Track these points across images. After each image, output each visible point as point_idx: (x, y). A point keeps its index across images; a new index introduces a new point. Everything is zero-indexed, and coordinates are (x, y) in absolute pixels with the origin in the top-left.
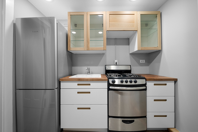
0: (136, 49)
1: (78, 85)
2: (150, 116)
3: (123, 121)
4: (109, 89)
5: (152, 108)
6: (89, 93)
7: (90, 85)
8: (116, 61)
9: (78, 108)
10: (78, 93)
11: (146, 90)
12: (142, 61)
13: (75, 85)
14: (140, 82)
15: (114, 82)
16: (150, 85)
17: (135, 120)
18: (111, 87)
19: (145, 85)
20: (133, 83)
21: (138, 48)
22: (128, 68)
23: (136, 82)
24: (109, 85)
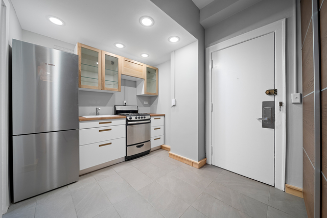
0: (143, 93)
1: (100, 123)
2: (152, 140)
3: (137, 147)
4: (127, 125)
5: (154, 134)
6: (111, 129)
7: (111, 122)
8: (125, 102)
9: (100, 146)
10: (100, 131)
11: (150, 122)
12: (146, 103)
13: (96, 124)
14: (147, 117)
15: (131, 118)
16: (152, 119)
17: (144, 144)
18: (129, 123)
19: (149, 119)
20: (143, 119)
21: (145, 92)
22: (135, 109)
23: (145, 118)
24: (127, 121)
